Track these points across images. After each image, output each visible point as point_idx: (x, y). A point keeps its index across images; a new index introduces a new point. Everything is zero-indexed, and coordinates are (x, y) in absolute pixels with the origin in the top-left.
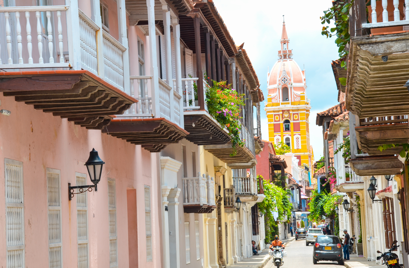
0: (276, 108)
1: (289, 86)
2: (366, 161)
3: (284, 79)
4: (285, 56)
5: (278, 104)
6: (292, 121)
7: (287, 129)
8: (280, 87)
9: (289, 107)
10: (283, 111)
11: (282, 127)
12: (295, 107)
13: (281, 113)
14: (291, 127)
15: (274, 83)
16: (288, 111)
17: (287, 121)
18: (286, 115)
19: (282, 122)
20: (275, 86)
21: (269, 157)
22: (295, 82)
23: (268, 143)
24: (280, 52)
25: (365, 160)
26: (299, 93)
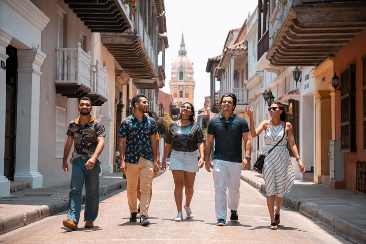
0: (175, 84)
1: (184, 71)
2: (318, 9)
3: (181, 67)
4: (182, 54)
5: (177, 82)
6: (184, 92)
7: (181, 96)
8: (179, 71)
9: (183, 83)
10: (180, 86)
11: (179, 95)
12: (187, 84)
13: (178, 86)
14: (184, 95)
15: (175, 69)
16: (183, 86)
17: (181, 92)
18: (181, 88)
19: (178, 92)
20: (176, 71)
21: (170, 104)
22: (188, 69)
23: (169, 95)
24: (179, 51)
25: (317, 7)
26: (189, 76)
